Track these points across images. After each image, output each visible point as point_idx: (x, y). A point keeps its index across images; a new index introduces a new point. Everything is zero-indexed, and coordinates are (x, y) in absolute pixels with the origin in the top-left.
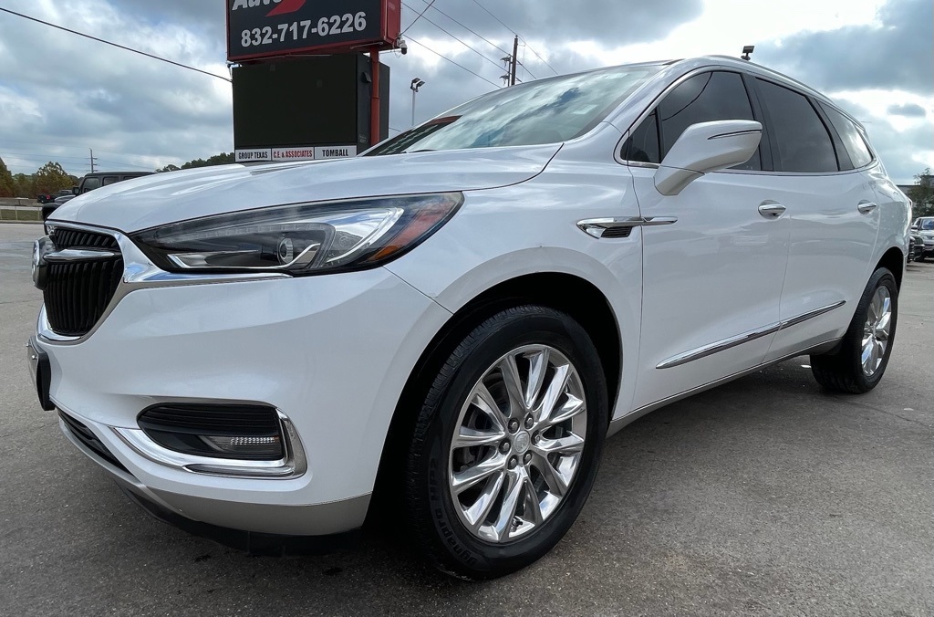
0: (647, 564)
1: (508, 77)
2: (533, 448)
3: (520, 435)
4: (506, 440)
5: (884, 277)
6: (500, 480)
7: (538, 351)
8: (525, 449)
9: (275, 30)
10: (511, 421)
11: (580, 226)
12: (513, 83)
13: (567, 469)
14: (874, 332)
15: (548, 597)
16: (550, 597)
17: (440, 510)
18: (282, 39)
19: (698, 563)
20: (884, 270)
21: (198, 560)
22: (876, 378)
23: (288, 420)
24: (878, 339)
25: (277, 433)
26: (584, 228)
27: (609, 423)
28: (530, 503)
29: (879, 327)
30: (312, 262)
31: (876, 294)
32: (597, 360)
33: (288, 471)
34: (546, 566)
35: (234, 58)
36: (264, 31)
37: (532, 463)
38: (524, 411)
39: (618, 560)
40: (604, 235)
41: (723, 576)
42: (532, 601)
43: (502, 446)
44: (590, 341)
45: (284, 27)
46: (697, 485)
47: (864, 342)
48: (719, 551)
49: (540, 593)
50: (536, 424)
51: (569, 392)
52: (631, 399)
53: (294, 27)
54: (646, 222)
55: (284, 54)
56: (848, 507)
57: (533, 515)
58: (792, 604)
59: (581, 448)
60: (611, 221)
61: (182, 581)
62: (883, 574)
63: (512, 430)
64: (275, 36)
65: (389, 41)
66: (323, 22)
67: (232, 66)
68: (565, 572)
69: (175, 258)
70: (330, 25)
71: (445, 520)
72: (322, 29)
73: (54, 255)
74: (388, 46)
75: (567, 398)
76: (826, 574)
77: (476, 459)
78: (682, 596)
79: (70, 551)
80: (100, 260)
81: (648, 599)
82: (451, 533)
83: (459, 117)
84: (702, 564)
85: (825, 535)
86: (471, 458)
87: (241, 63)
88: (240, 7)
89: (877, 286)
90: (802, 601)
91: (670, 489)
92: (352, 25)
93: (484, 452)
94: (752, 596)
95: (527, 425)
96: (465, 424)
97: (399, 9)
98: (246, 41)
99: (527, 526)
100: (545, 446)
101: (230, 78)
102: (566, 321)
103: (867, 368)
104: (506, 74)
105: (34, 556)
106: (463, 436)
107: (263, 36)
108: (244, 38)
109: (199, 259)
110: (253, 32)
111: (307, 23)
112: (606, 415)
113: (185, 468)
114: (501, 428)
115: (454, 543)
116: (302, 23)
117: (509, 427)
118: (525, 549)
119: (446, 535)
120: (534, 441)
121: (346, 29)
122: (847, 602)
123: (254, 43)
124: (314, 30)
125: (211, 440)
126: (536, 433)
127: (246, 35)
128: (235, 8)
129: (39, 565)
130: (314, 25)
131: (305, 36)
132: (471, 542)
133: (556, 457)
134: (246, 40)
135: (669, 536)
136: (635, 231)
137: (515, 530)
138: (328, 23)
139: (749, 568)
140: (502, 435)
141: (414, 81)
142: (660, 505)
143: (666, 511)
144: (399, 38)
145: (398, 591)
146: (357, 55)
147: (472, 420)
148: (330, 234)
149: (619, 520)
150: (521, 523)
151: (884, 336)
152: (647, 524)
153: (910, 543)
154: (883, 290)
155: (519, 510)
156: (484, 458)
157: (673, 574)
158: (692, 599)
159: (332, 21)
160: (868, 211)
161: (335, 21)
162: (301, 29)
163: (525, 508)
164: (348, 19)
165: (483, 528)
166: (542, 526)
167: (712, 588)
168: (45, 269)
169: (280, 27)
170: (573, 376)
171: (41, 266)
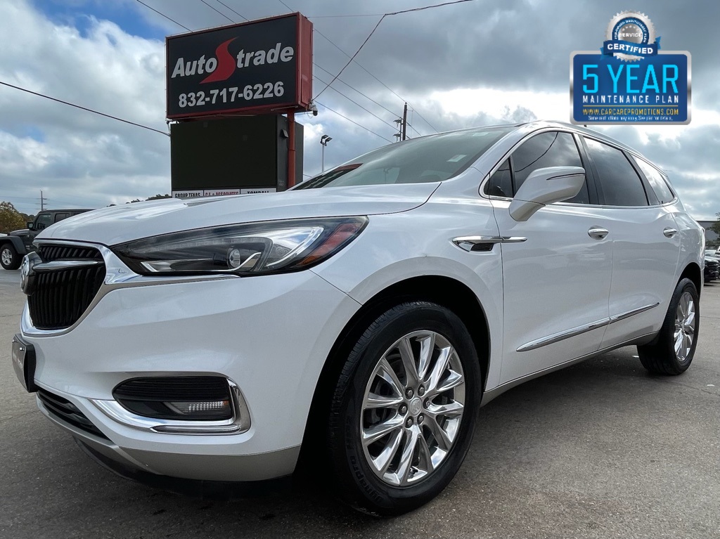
0: (515, 500)
1: (399, 135)
2: (425, 411)
3: (415, 401)
4: (403, 404)
5: (687, 286)
6: (400, 435)
7: (427, 336)
8: (418, 412)
9: (207, 95)
10: (407, 390)
11: (454, 242)
12: (404, 139)
13: (451, 431)
14: (683, 327)
15: (438, 527)
16: (440, 527)
17: (353, 457)
18: (214, 102)
19: (553, 498)
20: (686, 280)
21: (155, 514)
22: (687, 362)
23: (237, 387)
24: (687, 333)
25: (227, 398)
26: (458, 243)
27: (482, 394)
28: (424, 455)
29: (686, 324)
30: (254, 268)
31: (682, 298)
32: (471, 343)
33: (235, 427)
34: (437, 505)
35: (173, 116)
36: (198, 95)
37: (425, 423)
38: (417, 381)
39: (492, 498)
40: (473, 249)
41: (571, 506)
42: (427, 530)
43: (401, 408)
44: (466, 329)
45: (215, 92)
46: (552, 444)
47: (675, 335)
48: (568, 490)
49: (433, 524)
50: (426, 392)
51: (451, 368)
52: (498, 376)
53: (224, 92)
54: (505, 240)
55: (215, 114)
56: (664, 455)
57: (426, 465)
58: (622, 522)
59: (461, 412)
60: (478, 238)
61: (142, 530)
62: (687, 498)
63: (408, 397)
64: (207, 99)
65: (303, 105)
66: (248, 89)
67: (171, 123)
68: (451, 509)
69: (146, 265)
70: (254, 92)
71: (358, 465)
72: (247, 94)
73: (42, 266)
74: (303, 109)
75: (450, 373)
76: (645, 501)
77: (381, 419)
78: (540, 521)
79: (44, 513)
80: (85, 268)
81: (515, 524)
82: (362, 476)
83: (361, 165)
84: (556, 499)
85: (647, 475)
86: (378, 419)
87: (177, 120)
88: (178, 75)
89: (683, 291)
90: (628, 520)
91: (532, 447)
92: (273, 92)
93: (387, 413)
94: (592, 518)
95: (420, 394)
96: (372, 390)
97: (311, 80)
98: (183, 103)
99: (421, 474)
100: (434, 409)
101: (169, 132)
102: (447, 313)
103: (680, 355)
104: (398, 132)
105: (12, 518)
106: (371, 400)
107: (197, 99)
108: (181, 100)
109: (165, 265)
110: (189, 96)
111: (235, 89)
112: (480, 386)
113: (152, 429)
114: (400, 395)
115: (366, 484)
116: (231, 90)
117: (406, 395)
118: (419, 491)
119: (359, 478)
120: (425, 406)
121: (267, 95)
122: (661, 519)
123: (190, 104)
124: (240, 95)
125: (173, 405)
126: (427, 399)
127: (182, 98)
128: (174, 76)
129: (18, 524)
130: (240, 91)
131: (233, 100)
132: (378, 485)
133: (443, 419)
134: (182, 101)
135: (531, 480)
136: (496, 246)
137: (412, 477)
138: (252, 90)
139: (591, 500)
140: (401, 399)
141: (323, 137)
142: (524, 458)
143: (528, 463)
144: (311, 103)
145: (321, 528)
146: (276, 116)
147: (378, 388)
148: (269, 245)
149: (492, 470)
150: (417, 471)
151: (690, 330)
152: (514, 472)
153: (707, 477)
154: (687, 295)
155: (415, 462)
156: (388, 417)
157: (534, 507)
158: (548, 523)
159: (255, 88)
160: (671, 235)
161: (258, 88)
162: (229, 94)
163: (419, 459)
164: (268, 87)
165: (387, 475)
166: (434, 474)
167: (563, 514)
168: (33, 278)
169: (212, 92)
170: (453, 356)
171: (29, 276)
